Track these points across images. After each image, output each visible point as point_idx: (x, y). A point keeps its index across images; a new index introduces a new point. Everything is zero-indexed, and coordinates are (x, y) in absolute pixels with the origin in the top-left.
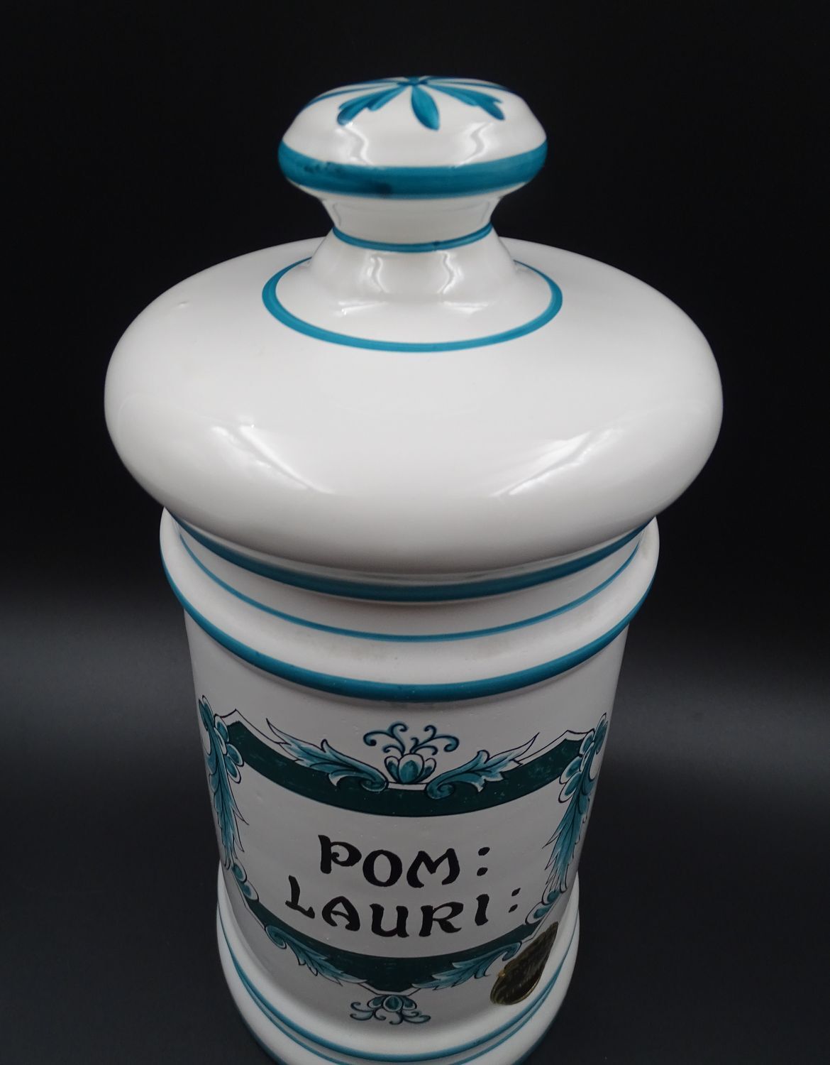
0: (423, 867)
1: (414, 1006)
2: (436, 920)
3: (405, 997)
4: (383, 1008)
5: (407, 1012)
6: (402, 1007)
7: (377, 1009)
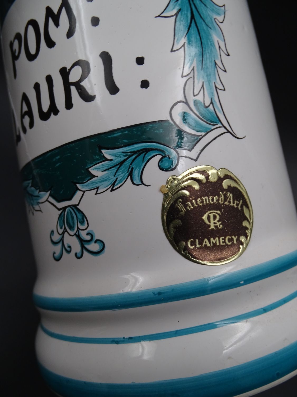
0: (51, 22)
1: (86, 226)
2: (73, 84)
3: (75, 206)
4: (66, 231)
5: (83, 235)
6: (78, 228)
7: (63, 233)
